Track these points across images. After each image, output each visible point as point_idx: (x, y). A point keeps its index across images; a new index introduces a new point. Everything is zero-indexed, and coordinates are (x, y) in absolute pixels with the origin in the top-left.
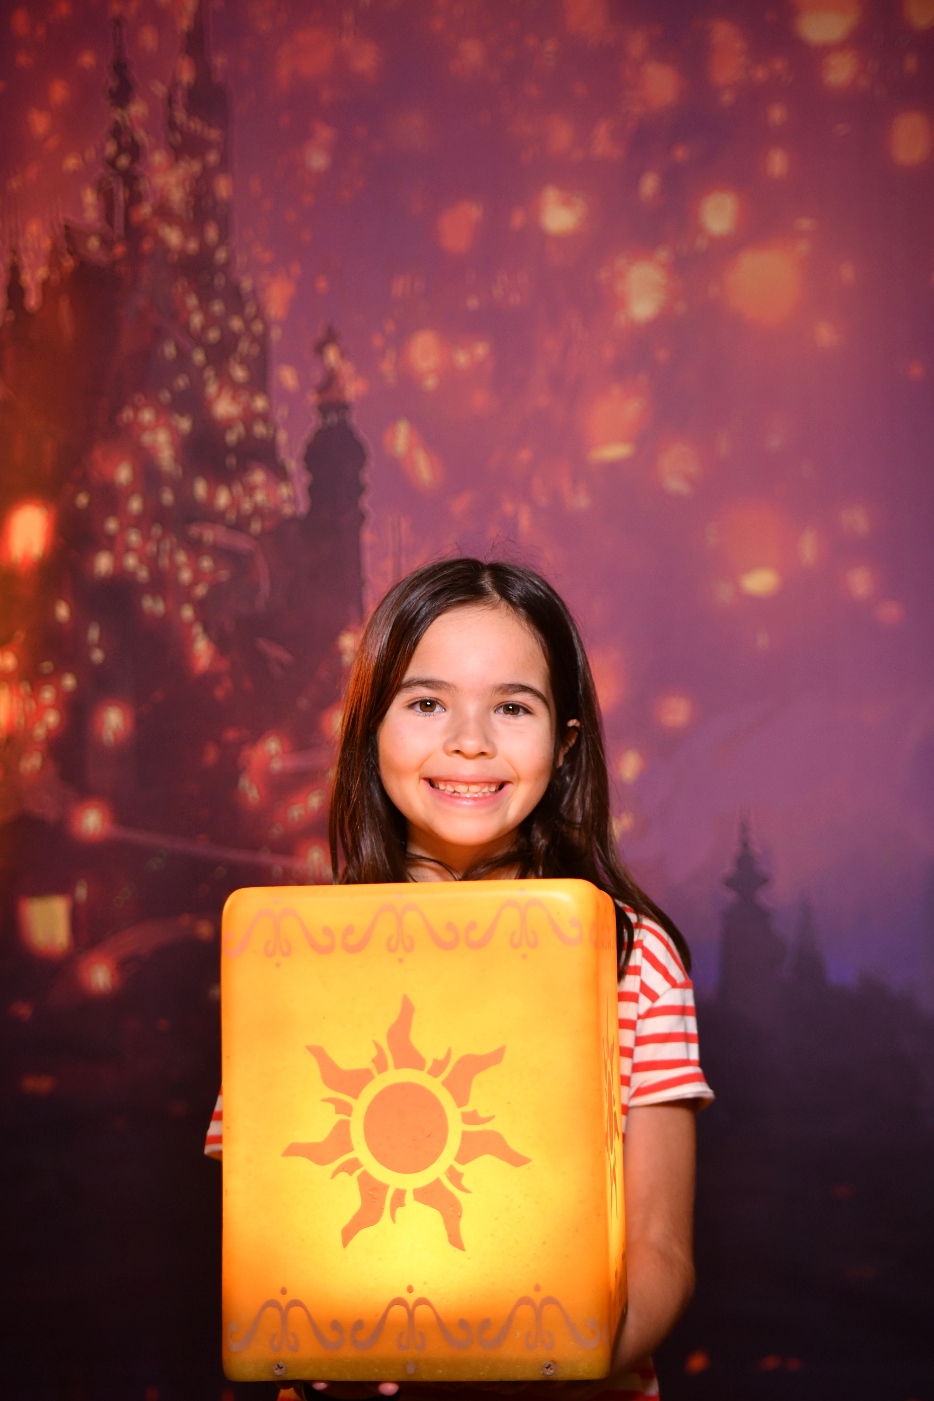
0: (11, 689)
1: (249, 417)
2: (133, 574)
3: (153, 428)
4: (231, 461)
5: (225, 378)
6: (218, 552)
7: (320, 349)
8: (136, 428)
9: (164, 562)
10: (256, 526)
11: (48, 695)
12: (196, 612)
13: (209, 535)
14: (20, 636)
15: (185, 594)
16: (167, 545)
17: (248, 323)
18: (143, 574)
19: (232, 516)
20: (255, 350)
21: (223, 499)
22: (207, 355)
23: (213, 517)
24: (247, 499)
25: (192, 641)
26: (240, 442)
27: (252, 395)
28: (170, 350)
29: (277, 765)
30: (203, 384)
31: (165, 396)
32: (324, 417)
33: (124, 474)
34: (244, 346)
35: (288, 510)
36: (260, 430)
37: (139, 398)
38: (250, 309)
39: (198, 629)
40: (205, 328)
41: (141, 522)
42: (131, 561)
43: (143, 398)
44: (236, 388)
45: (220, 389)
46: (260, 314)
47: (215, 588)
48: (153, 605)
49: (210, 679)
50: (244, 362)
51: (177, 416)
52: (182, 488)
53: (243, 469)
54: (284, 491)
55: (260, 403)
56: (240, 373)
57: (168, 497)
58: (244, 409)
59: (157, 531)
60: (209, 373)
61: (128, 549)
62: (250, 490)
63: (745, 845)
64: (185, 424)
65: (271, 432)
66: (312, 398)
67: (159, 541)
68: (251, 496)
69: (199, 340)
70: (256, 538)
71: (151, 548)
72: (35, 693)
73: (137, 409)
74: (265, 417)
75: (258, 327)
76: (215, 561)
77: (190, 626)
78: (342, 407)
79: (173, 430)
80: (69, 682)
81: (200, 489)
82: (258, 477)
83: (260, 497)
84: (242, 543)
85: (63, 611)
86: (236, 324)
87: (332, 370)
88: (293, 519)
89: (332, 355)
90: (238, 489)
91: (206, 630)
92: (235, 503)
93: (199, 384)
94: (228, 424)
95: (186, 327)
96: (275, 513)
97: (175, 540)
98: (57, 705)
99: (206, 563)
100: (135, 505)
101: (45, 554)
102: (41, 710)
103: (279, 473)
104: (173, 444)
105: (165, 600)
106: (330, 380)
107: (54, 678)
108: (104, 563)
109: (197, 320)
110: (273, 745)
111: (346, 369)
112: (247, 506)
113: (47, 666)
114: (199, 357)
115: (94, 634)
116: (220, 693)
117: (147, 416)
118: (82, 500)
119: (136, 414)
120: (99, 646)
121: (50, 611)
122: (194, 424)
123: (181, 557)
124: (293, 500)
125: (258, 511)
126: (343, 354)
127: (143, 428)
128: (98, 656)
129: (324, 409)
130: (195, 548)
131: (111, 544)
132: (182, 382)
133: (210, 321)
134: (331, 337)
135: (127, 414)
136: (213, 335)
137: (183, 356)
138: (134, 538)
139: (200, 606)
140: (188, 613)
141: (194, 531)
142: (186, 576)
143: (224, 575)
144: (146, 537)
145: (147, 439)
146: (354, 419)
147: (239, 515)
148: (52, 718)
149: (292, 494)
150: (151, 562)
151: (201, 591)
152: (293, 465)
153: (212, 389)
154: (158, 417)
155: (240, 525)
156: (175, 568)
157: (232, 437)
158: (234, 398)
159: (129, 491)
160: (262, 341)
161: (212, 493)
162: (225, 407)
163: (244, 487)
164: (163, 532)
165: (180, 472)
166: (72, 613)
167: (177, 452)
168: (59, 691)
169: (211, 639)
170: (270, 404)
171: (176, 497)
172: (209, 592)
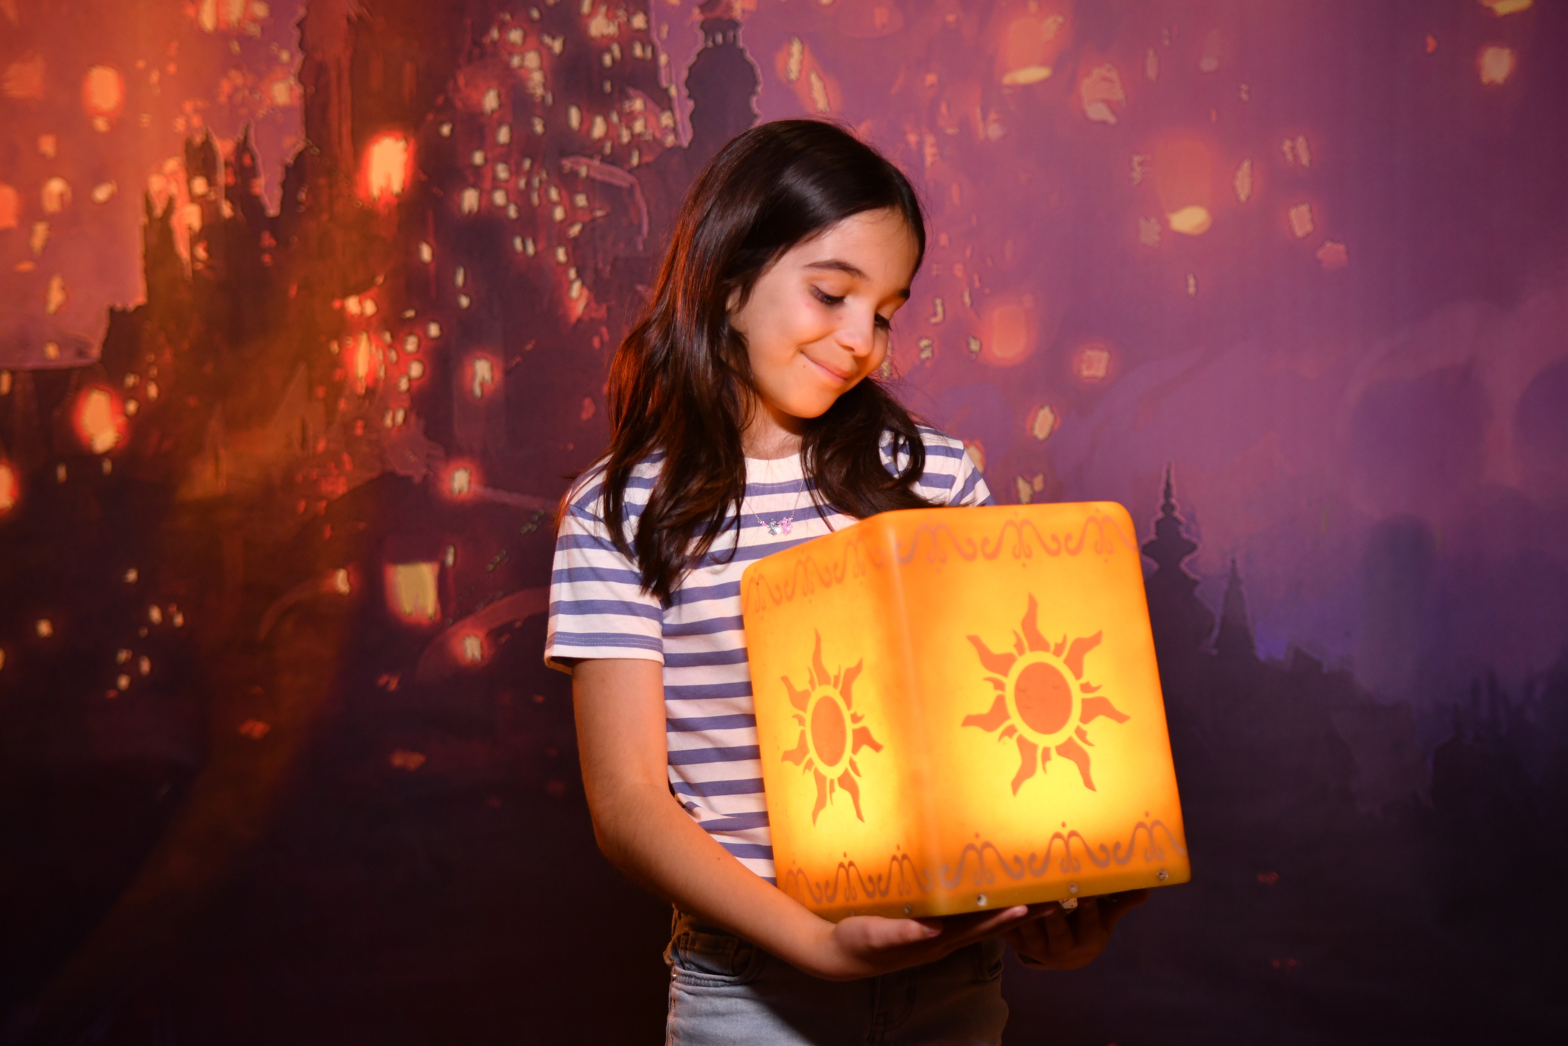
0: (369, 339)
1: (627, 37)
2: (502, 210)
3: (522, 50)
4: (608, 87)
6: (592, 186)
8: (503, 49)
9: (536, 199)
10: (634, 159)
11: (411, 344)
12: (569, 253)
13: (583, 168)
14: (380, 280)
15: (558, 234)
16: (537, 181)
18: (512, 212)
19: (608, 147)
21: (598, 128)
23: (587, 148)
24: (625, 128)
25: (566, 285)
26: (617, 64)
27: (630, 15)
31: (534, 14)
32: (708, 36)
33: (491, 101)
35: (670, 140)
36: (638, 51)
37: (506, 18)
39: (572, 273)
41: (507, 154)
42: (499, 198)
43: (510, 17)
44: (610, 3)
47: (590, 227)
48: (524, 246)
49: (585, 327)
51: (547, 36)
52: (554, 115)
53: (622, 95)
54: (666, 119)
55: (639, 21)
57: (539, 126)
58: (620, 27)
59: (526, 164)
61: (496, 184)
62: (629, 118)
63: (1168, 508)
64: (556, 45)
65: (650, 52)
66: (696, 15)
67: (529, 175)
68: (628, 125)
70: (632, 172)
71: (520, 183)
72: (397, 342)
73: (504, 28)
74: (644, 37)
76: (589, 199)
77: (563, 268)
78: (728, 24)
79: (544, 51)
80: (434, 330)
81: (574, 116)
82: (638, 105)
83: (639, 126)
84: (620, 178)
85: (426, 253)
88: (676, 149)
90: (615, 117)
91: (581, 274)
92: (611, 133)
94: (604, 45)
96: (654, 144)
97: (544, 175)
98: (421, 356)
99: (581, 200)
100: (503, 135)
101: (403, 190)
102: (405, 359)
103: (662, 100)
104: (541, 68)
105: (535, 243)
107: (416, 326)
108: (470, 199)
112: (625, 137)
113: (411, 313)
115: (460, 279)
116: (596, 343)
117: (515, 36)
118: (446, 130)
119: (502, 35)
120: (465, 290)
121: (413, 253)
122: (566, 45)
123: (554, 194)
124: (675, 131)
125: (636, 141)
127: (512, 49)
128: (464, 301)
129: (709, 28)
130: (569, 183)
131: (476, 178)
135: (494, 34)
138: (502, 172)
139: (574, 246)
140: (561, 255)
141: (567, 164)
142: (559, 214)
143: (599, 212)
144: (515, 171)
145: (516, 61)
146: (742, 39)
147: (616, 146)
148: (416, 370)
149: (673, 122)
150: (522, 198)
151: (575, 230)
152: (673, 91)
154: (525, 37)
155: (617, 158)
156: (547, 205)
157: (608, 60)
158: (610, 17)
159: (497, 119)
161: (587, 123)
162: (600, 26)
163: (620, 115)
164: (532, 165)
165: (549, 99)
166: (434, 255)
167: (545, 77)
168: (423, 337)
169: (584, 284)
170: (648, 22)
171: (545, 126)
172: (582, 231)
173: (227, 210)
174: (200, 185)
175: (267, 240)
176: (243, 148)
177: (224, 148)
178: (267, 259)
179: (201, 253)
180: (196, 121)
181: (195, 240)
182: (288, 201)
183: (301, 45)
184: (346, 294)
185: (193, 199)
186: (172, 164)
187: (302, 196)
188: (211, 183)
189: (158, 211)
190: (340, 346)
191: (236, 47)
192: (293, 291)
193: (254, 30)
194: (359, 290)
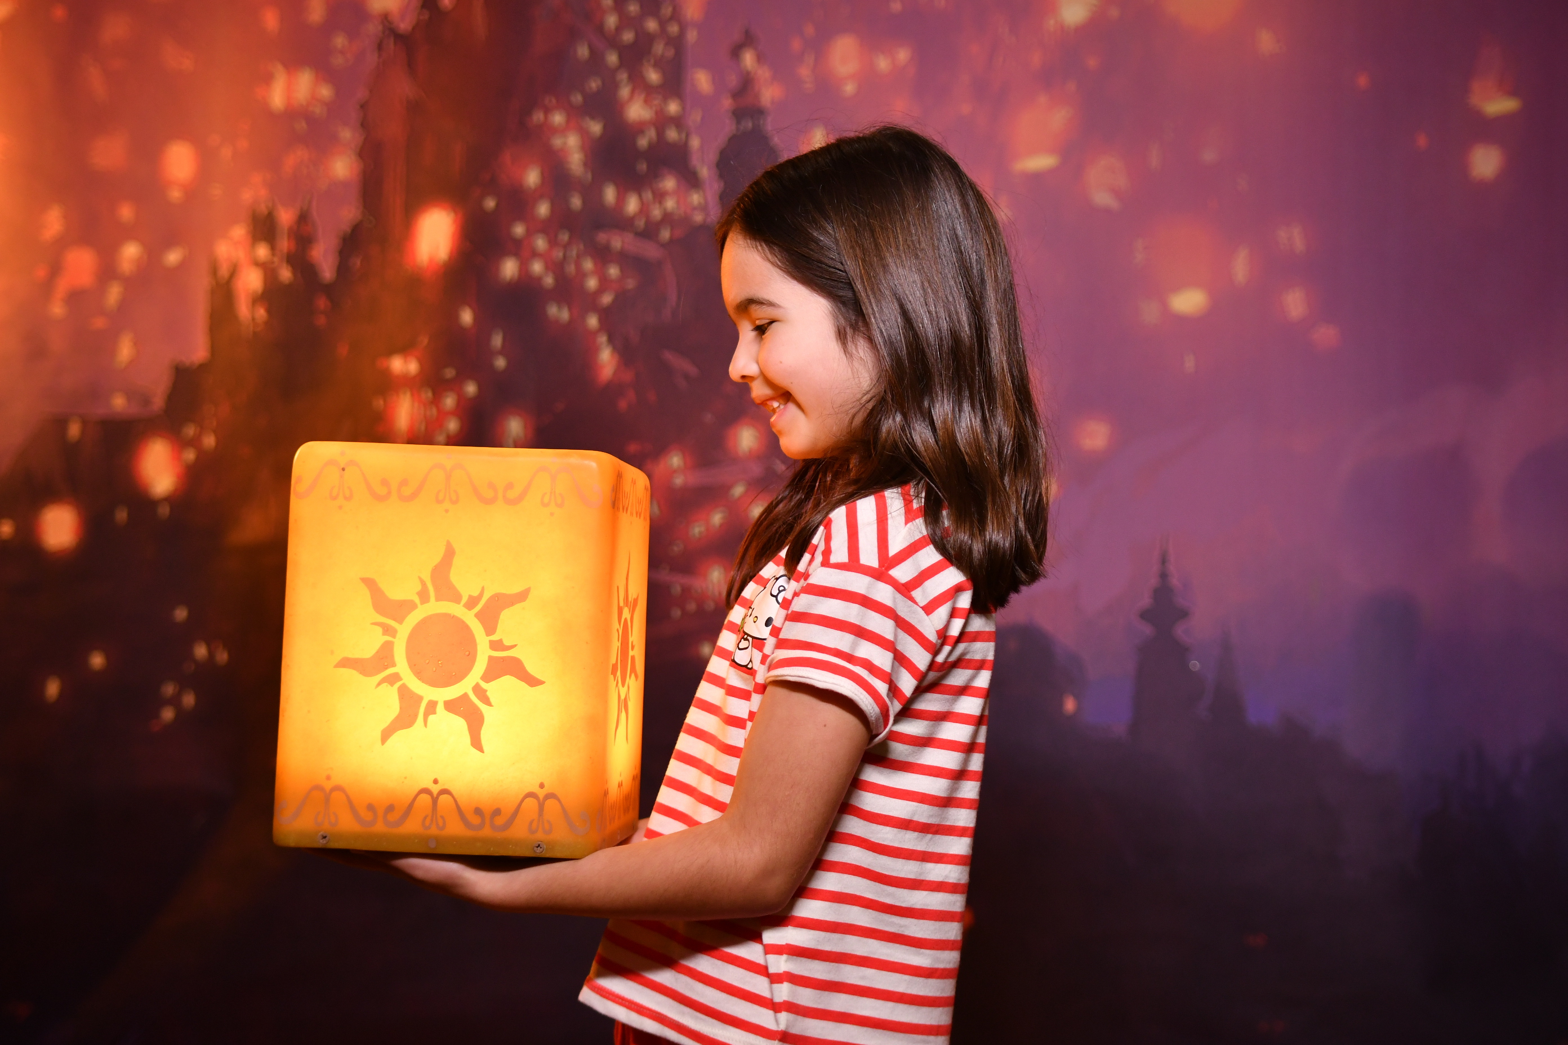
0: (413, 395)
1: (662, 121)
2: (539, 279)
3: (563, 131)
4: (642, 167)
5: (637, 81)
6: (624, 259)
7: (736, 52)
8: (546, 130)
9: (571, 269)
10: (665, 234)
11: (449, 401)
12: (600, 320)
13: (617, 242)
14: (424, 341)
15: (590, 303)
16: (574, 252)
17: (663, 24)
18: (549, 281)
19: (641, 223)
20: (670, 53)
21: (632, 205)
22: (621, 57)
23: (621, 223)
24: (657, 206)
25: (596, 350)
26: (651, 146)
27: (666, 99)
28: (583, 51)
29: (679, 481)
30: (615, 86)
31: (577, 98)
32: (738, 122)
33: (532, 178)
34: (659, 48)
35: (698, 218)
36: (672, 134)
37: (550, 100)
38: (667, 11)
39: (603, 339)
40: (619, 29)
41: (548, 228)
42: (537, 267)
43: (554, 101)
44: (649, 91)
45: (633, 92)
46: (676, 16)
47: (622, 297)
48: (558, 313)
49: (613, 389)
50: (657, 65)
51: (588, 119)
52: (591, 192)
53: (654, 174)
54: (696, 198)
55: (673, 107)
56: (653, 76)
57: (576, 202)
58: (657, 113)
59: (564, 237)
60: (623, 76)
61: (535, 254)
62: (660, 196)
63: (1164, 576)
64: (596, 128)
65: (684, 136)
66: (727, 103)
67: (566, 247)
68: (660, 203)
69: (613, 41)
70: (663, 245)
71: (558, 254)
72: (436, 400)
73: (547, 111)
74: (678, 122)
75: (674, 29)
76: (622, 270)
77: (594, 334)
78: (757, 112)
79: (584, 133)
80: (471, 388)
81: (610, 194)
82: (669, 183)
83: (670, 204)
84: (651, 251)
85: (467, 317)
86: (652, 25)
87: (748, 73)
88: (703, 227)
89: (748, 59)
90: (648, 195)
91: (611, 340)
92: (644, 209)
93: (611, 87)
94: (639, 128)
95: (600, 28)
96: (686, 220)
97: (582, 247)
98: (458, 412)
99: (613, 271)
100: (543, 209)
101: (450, 258)
102: (442, 415)
103: (691, 180)
104: (583, 148)
105: (570, 309)
106: (746, 84)
107: (455, 385)
108: (509, 268)
109: (611, 21)
110: (676, 460)
111: (763, 73)
112: (656, 213)
113: (450, 373)
114: (612, 58)
115: (497, 340)
116: (623, 405)
117: (558, 118)
118: (490, 203)
119: (546, 118)
120: (502, 352)
121: (455, 317)
122: (605, 127)
123: (588, 265)
124: (704, 208)
125: (667, 218)
126: (760, 58)
127: (554, 131)
128: (501, 363)
129: (739, 114)
130: (603, 255)
131: (518, 249)
132: (594, 84)
133: (624, 21)
134: (748, 40)
135: (538, 116)
136: (628, 36)
137: (596, 57)
138: (541, 243)
139: (606, 315)
140: (593, 321)
141: (602, 237)
142: (592, 283)
143: (631, 284)
144: (553, 242)
145: (557, 142)
146: (769, 125)
147: (648, 222)
148: (453, 426)
149: (702, 201)
150: (557, 268)
151: (607, 299)
152: (705, 172)
153: (625, 92)
154: (568, 121)
155: (649, 232)
156: (582, 275)
157: (643, 142)
158: (647, 102)
159: (538, 194)
160: (677, 43)
161: (621, 199)
162: (637, 111)
163: (654, 193)
164: (570, 238)
165: (589, 176)
166: (476, 318)
167: (586, 156)
168: (461, 397)
169: (615, 349)
170: (684, 109)
171: (584, 202)
172: (614, 301)
173: (286, 274)
174: (262, 251)
175: (322, 303)
176: (303, 218)
177: (286, 217)
178: (321, 321)
179: (261, 313)
180: (263, 193)
181: (257, 300)
182: (343, 268)
183: (363, 124)
184: (391, 351)
185: (257, 264)
186: (239, 232)
187: (357, 262)
188: (273, 248)
189: (224, 271)
190: (385, 401)
191: (301, 126)
192: (343, 350)
193: (318, 110)
194: (404, 349)
